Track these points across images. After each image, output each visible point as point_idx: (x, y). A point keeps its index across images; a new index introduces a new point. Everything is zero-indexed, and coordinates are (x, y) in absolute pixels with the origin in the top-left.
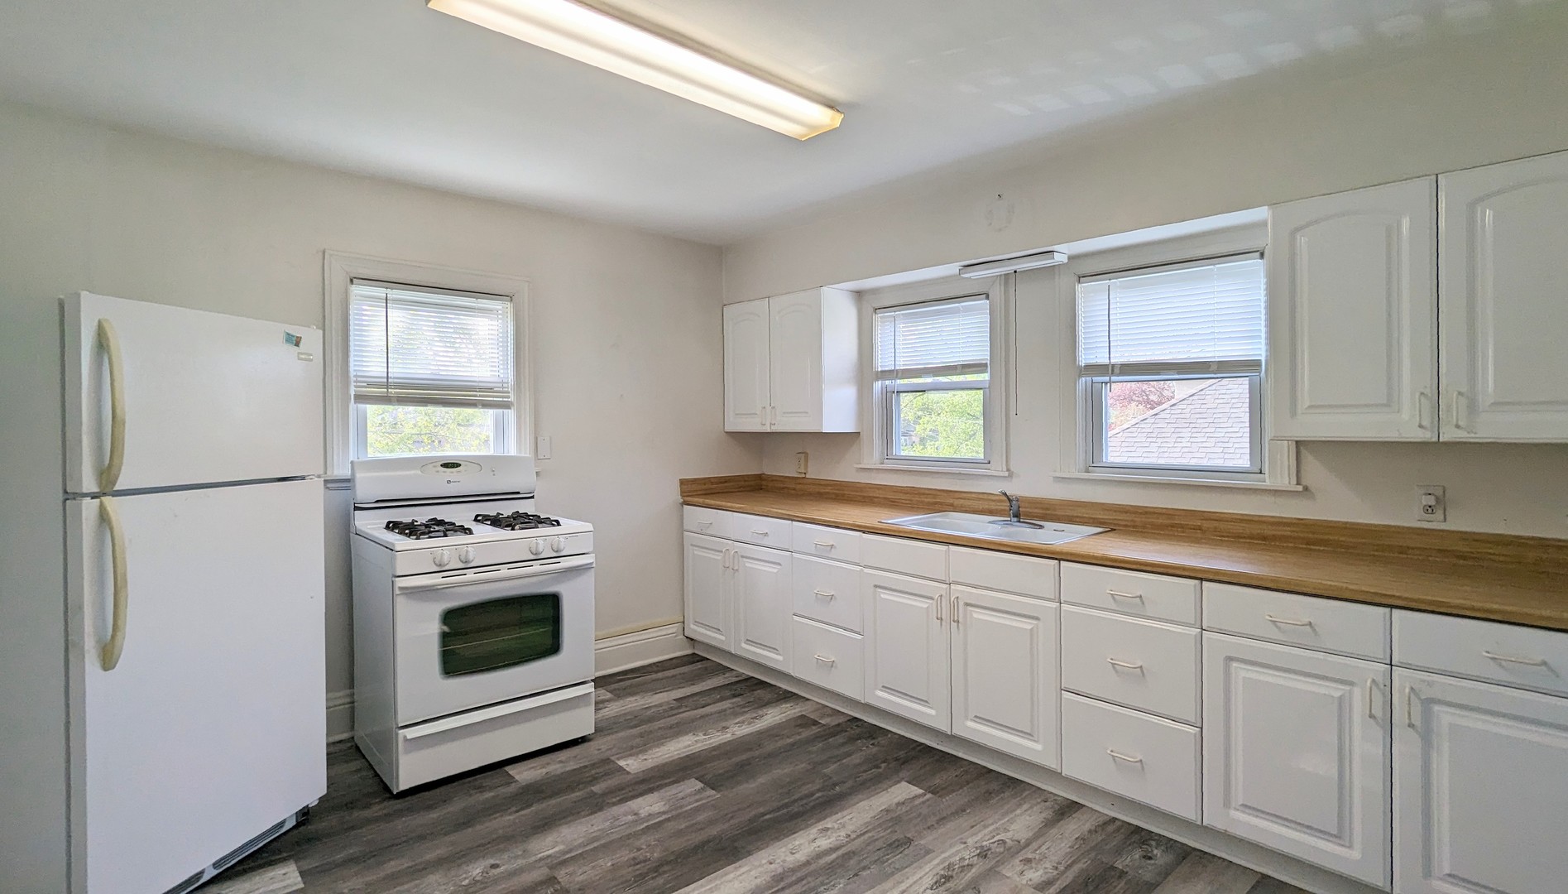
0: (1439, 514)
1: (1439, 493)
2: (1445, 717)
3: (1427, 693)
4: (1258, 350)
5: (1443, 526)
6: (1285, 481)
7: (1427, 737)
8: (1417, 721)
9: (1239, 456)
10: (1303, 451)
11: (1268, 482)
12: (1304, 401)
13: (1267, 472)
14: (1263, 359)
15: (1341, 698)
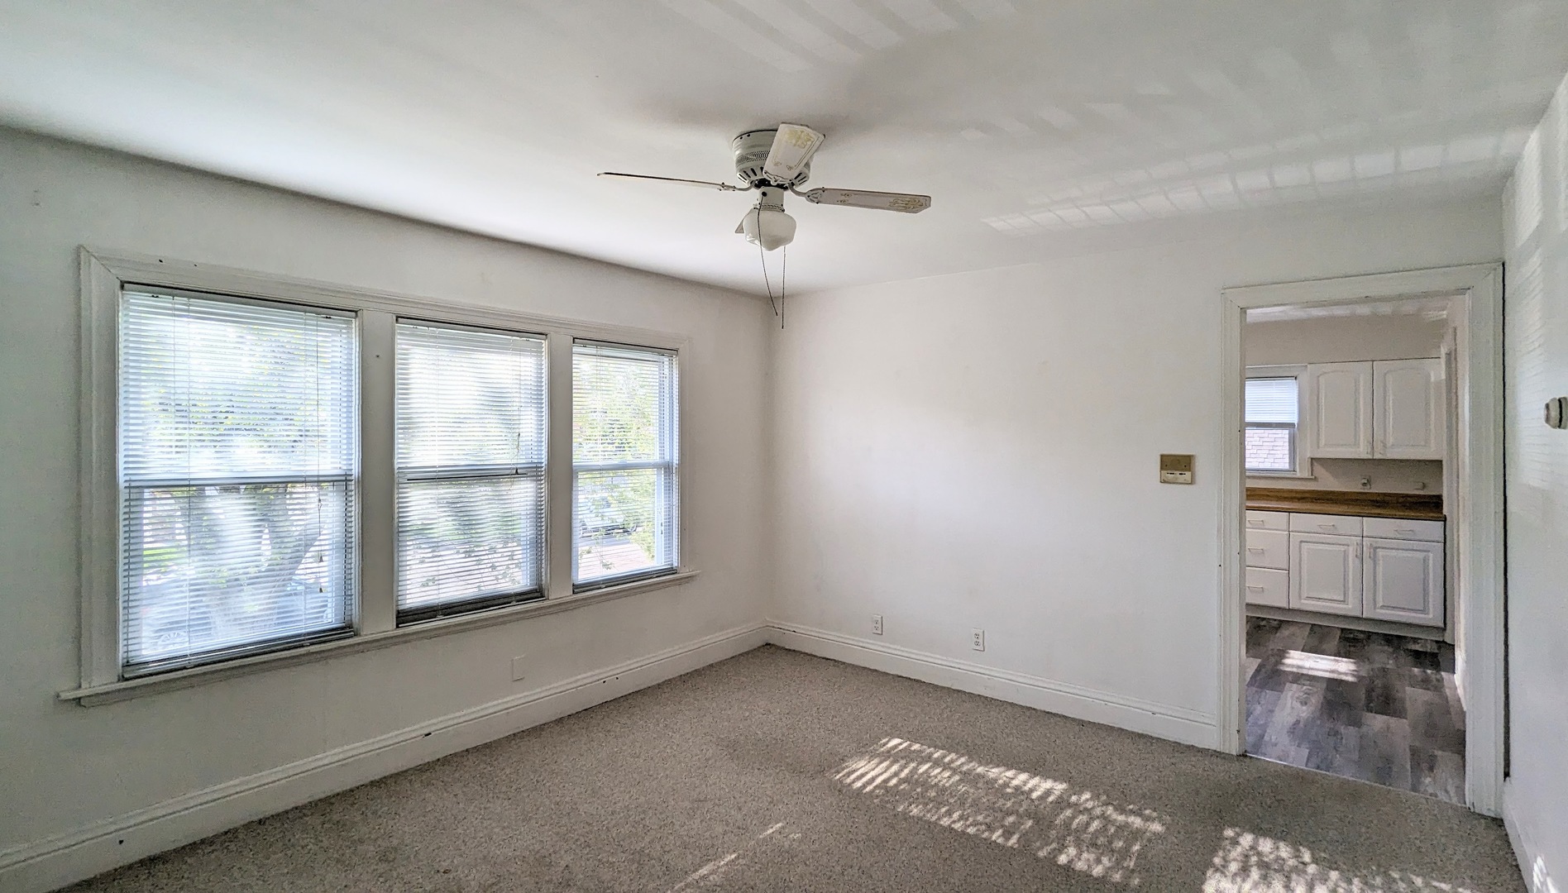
0: (1369, 486)
1: (1368, 477)
2: (1380, 553)
3: (1375, 545)
4: (1294, 419)
5: (1371, 491)
6: (1306, 475)
7: (1374, 559)
8: (1372, 556)
9: (1283, 463)
10: (1315, 464)
11: (1298, 475)
12: (1322, 442)
13: (1298, 470)
14: (1296, 423)
15: (1345, 551)
